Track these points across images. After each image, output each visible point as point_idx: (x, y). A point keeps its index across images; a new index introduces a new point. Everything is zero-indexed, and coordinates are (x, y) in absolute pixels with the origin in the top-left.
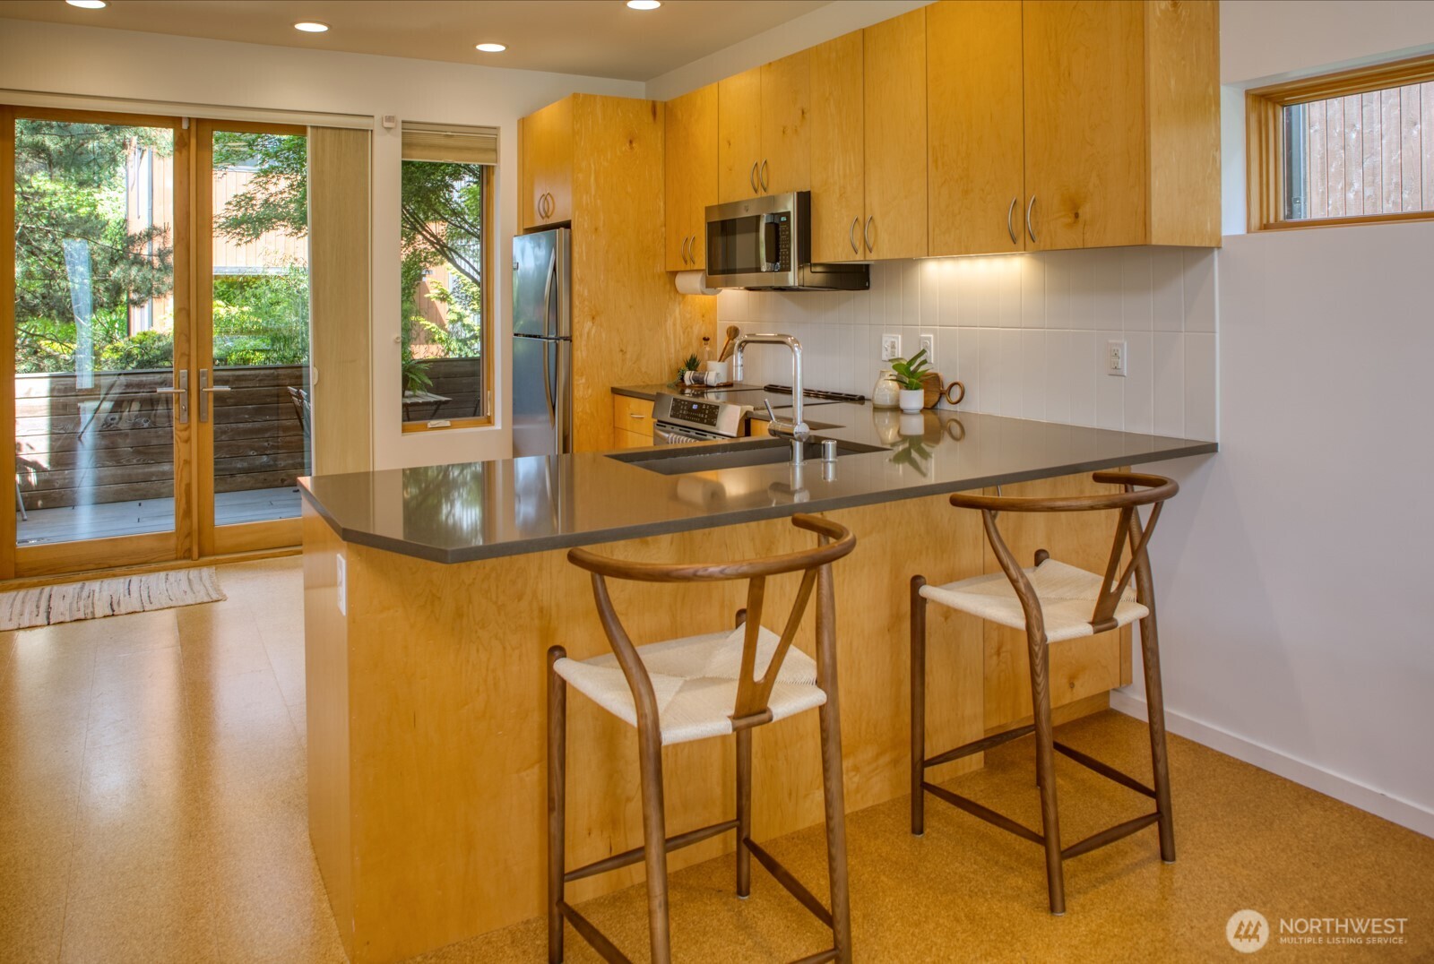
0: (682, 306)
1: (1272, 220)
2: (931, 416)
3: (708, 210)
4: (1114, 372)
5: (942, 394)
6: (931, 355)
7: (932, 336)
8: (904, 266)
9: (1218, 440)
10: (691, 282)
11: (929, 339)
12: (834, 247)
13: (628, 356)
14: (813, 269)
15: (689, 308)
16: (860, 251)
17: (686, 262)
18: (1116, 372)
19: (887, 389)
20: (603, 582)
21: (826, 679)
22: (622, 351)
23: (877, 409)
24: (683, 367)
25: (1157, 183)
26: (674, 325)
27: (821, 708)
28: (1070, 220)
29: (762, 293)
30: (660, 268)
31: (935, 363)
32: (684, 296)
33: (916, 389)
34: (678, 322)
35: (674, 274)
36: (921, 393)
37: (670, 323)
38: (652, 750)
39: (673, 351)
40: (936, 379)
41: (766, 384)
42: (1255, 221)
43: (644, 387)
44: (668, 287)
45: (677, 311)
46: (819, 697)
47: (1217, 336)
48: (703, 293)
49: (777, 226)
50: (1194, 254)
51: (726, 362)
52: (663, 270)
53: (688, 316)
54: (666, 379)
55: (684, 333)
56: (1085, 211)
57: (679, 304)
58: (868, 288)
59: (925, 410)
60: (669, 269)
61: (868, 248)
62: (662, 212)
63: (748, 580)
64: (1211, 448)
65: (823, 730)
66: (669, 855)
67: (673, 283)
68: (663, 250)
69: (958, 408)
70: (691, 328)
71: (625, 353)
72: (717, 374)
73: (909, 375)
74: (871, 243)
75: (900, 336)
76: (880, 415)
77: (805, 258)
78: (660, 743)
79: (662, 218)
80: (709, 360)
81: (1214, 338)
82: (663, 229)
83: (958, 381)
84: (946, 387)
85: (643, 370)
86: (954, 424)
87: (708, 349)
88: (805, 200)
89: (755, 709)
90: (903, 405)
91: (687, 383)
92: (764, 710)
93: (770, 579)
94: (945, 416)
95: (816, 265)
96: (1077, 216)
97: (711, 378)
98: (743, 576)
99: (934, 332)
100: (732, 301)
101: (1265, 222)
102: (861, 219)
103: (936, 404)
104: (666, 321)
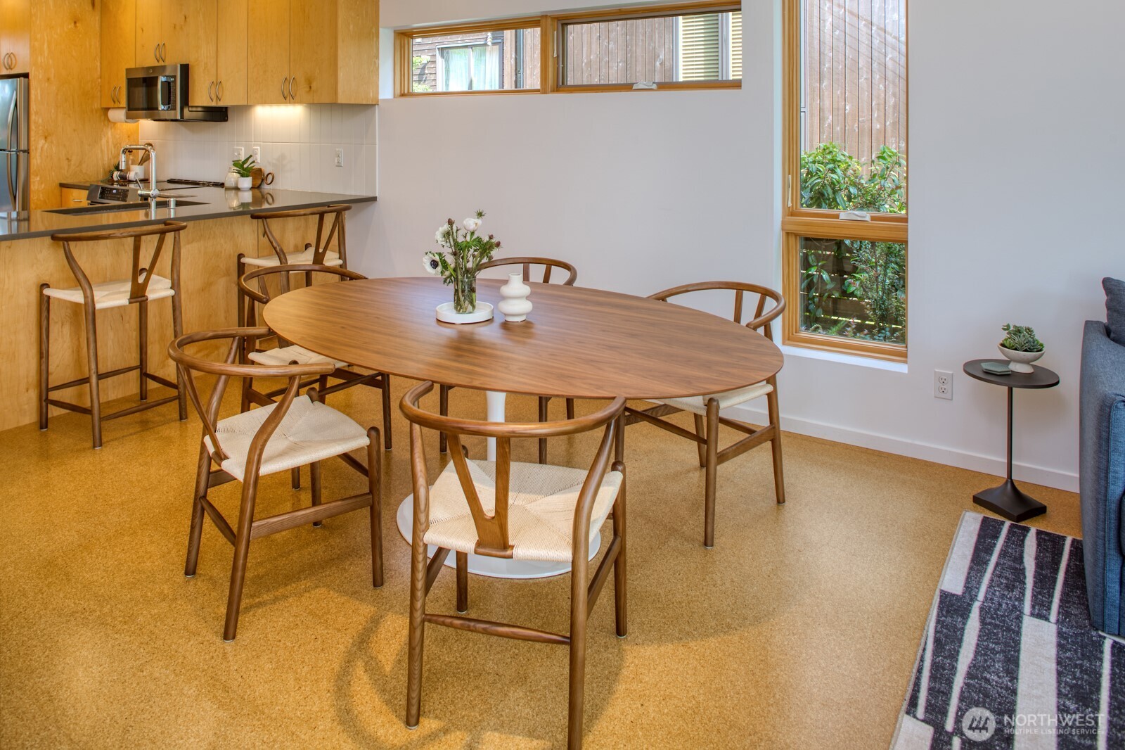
0: (113, 130)
1: (406, 92)
2: (256, 191)
3: (128, 70)
4: (338, 164)
5: (263, 180)
6: (258, 158)
7: (259, 148)
8: (245, 109)
9: (377, 195)
10: (118, 115)
11: (257, 149)
12: (202, 97)
13: (72, 163)
14: (190, 109)
15: (119, 131)
16: (215, 100)
17: (114, 102)
18: (339, 165)
19: (232, 178)
20: (68, 245)
21: (175, 285)
22: (68, 159)
23: (228, 189)
24: (112, 168)
25: (341, 75)
26: (108, 142)
27: (173, 297)
28: (308, 89)
29: (167, 122)
30: (97, 105)
31: (260, 162)
32: (115, 123)
33: (247, 177)
34: (110, 141)
35: (108, 109)
36: (250, 179)
37: (104, 141)
38: (91, 310)
39: (106, 159)
40: (260, 170)
41: (169, 178)
42: (398, 92)
43: (85, 183)
44: (103, 118)
45: (110, 134)
46: (172, 292)
47: (377, 146)
48: (126, 122)
49: (169, 83)
50: (365, 107)
51: (143, 166)
52: (99, 106)
53: (118, 136)
54: (101, 177)
55: (115, 147)
56: (314, 85)
57: (111, 129)
58: (227, 120)
59: (252, 188)
60: (105, 106)
61: (218, 99)
62: (99, 69)
63: (133, 238)
64: (374, 199)
65: (174, 307)
66: (100, 381)
67: (106, 115)
68: (99, 93)
69: (271, 187)
70: (120, 144)
71: (71, 160)
72: (136, 173)
73: (244, 169)
74: (220, 96)
75: (243, 149)
76: (228, 192)
77: (185, 101)
78: (95, 308)
79: (99, 73)
80: (132, 164)
81: (375, 147)
82: (99, 80)
83: (271, 172)
84: (265, 175)
85: (84, 171)
86: (269, 196)
87: (131, 158)
88: (185, 69)
89: (139, 295)
90: (239, 186)
91: (115, 179)
92: (144, 296)
93: (143, 238)
94: (266, 191)
95: (192, 107)
96: (310, 87)
97: (131, 176)
98: (131, 236)
99: (260, 145)
100: (147, 127)
101: (402, 92)
102: (215, 82)
103: (260, 185)
104: (101, 140)
